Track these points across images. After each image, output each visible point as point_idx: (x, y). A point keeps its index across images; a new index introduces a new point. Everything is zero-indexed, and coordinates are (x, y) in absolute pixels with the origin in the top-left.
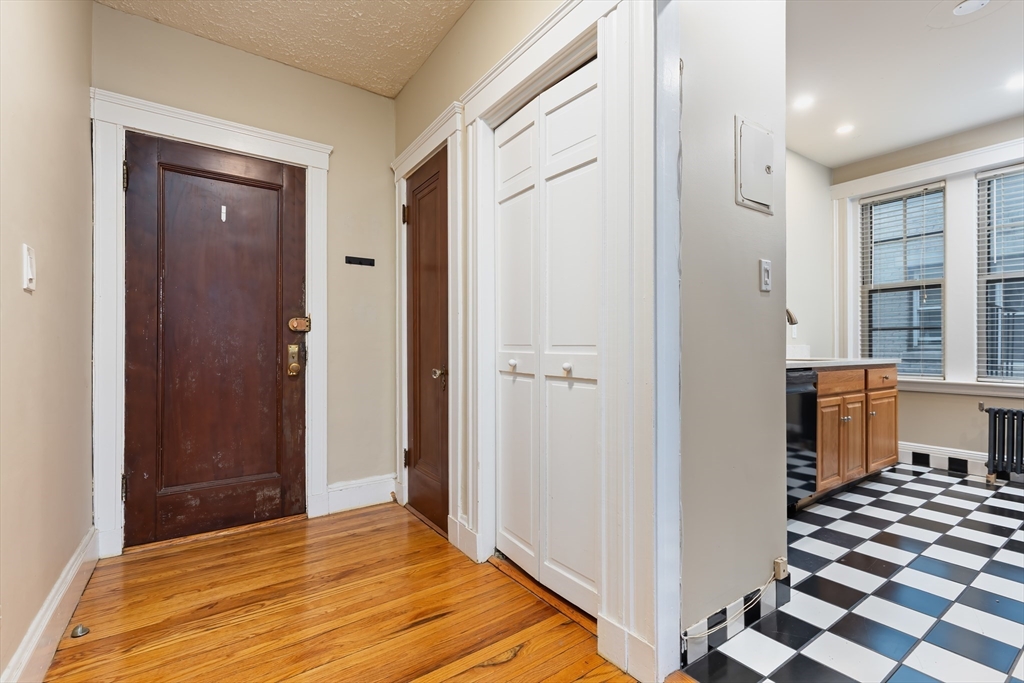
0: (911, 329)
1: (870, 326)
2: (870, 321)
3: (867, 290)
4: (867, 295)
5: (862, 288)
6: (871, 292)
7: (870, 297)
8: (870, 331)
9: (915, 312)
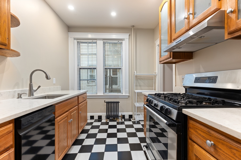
0: (88, 80)
1: (80, 79)
2: (80, 78)
3: (79, 68)
4: (79, 69)
5: (78, 67)
6: (80, 69)
7: (80, 70)
8: (80, 81)
9: (89, 75)
